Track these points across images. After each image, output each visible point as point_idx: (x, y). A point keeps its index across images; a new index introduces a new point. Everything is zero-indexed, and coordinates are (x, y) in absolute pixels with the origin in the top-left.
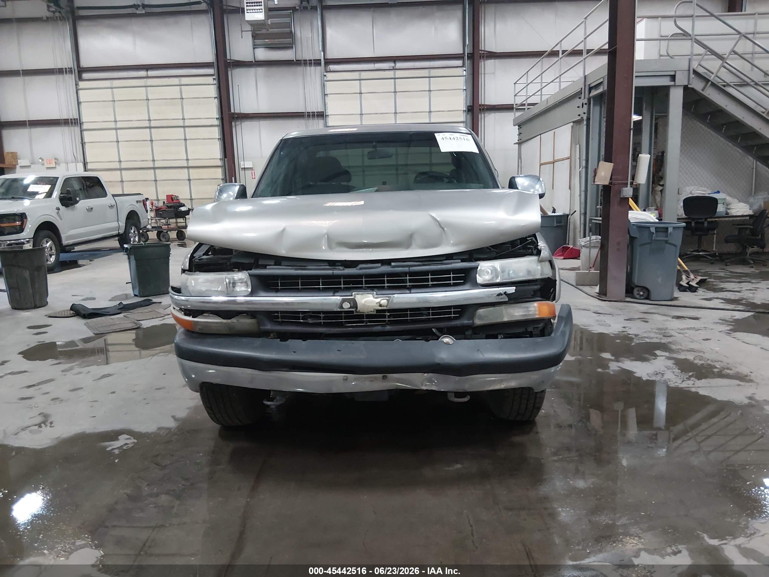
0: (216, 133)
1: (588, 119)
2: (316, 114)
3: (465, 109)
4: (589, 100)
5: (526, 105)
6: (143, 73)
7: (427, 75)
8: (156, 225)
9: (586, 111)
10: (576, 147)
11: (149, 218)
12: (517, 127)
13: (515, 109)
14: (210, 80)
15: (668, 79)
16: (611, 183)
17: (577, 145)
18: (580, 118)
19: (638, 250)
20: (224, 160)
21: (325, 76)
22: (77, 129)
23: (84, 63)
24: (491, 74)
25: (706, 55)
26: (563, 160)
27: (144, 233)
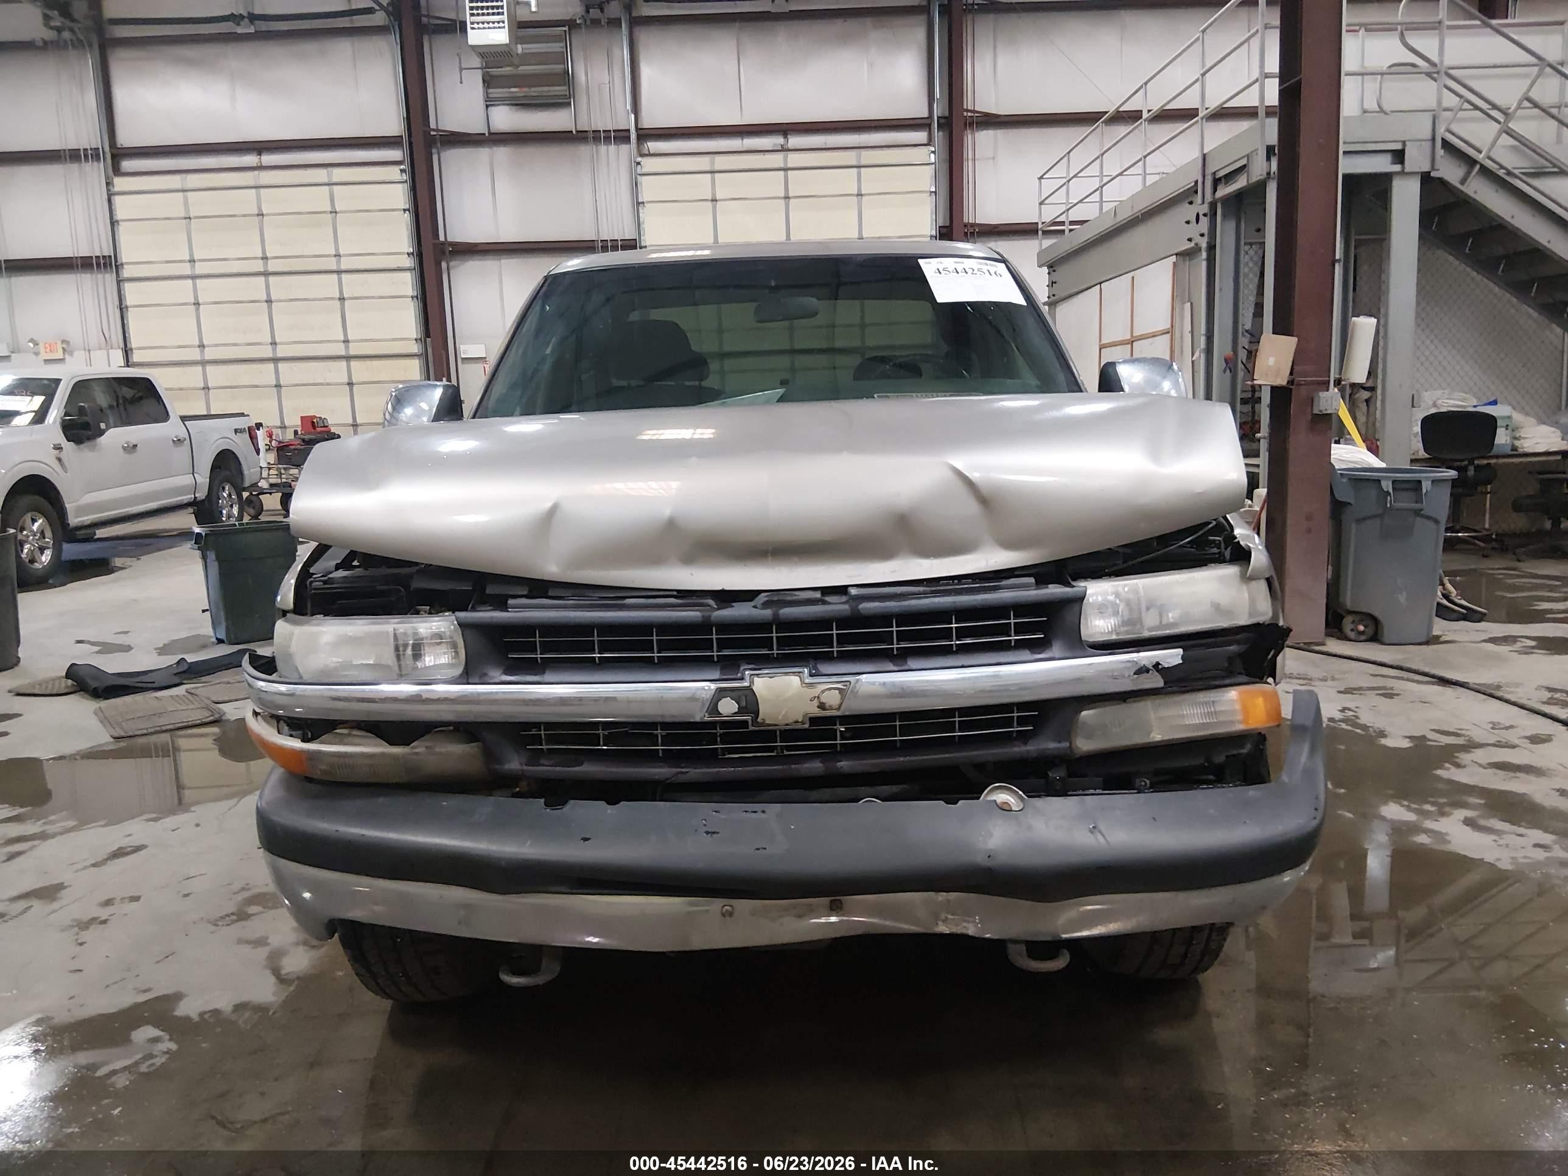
0: (407, 284)
1: (1211, 248)
2: (620, 243)
3: (934, 233)
4: (1213, 206)
5: (1067, 223)
6: (250, 159)
7: (854, 163)
8: (279, 481)
9: (1206, 231)
10: (1182, 309)
11: (263, 464)
12: (1045, 270)
13: (1040, 233)
14: (394, 173)
15: (1388, 158)
16: (1291, 382)
17: (1184, 303)
18: (1192, 245)
19: (1353, 531)
20: (425, 341)
21: (639, 163)
22: (110, 278)
23: (125, 139)
24: (989, 159)
25: (1461, 110)
26: (1154, 335)
27: (253, 498)
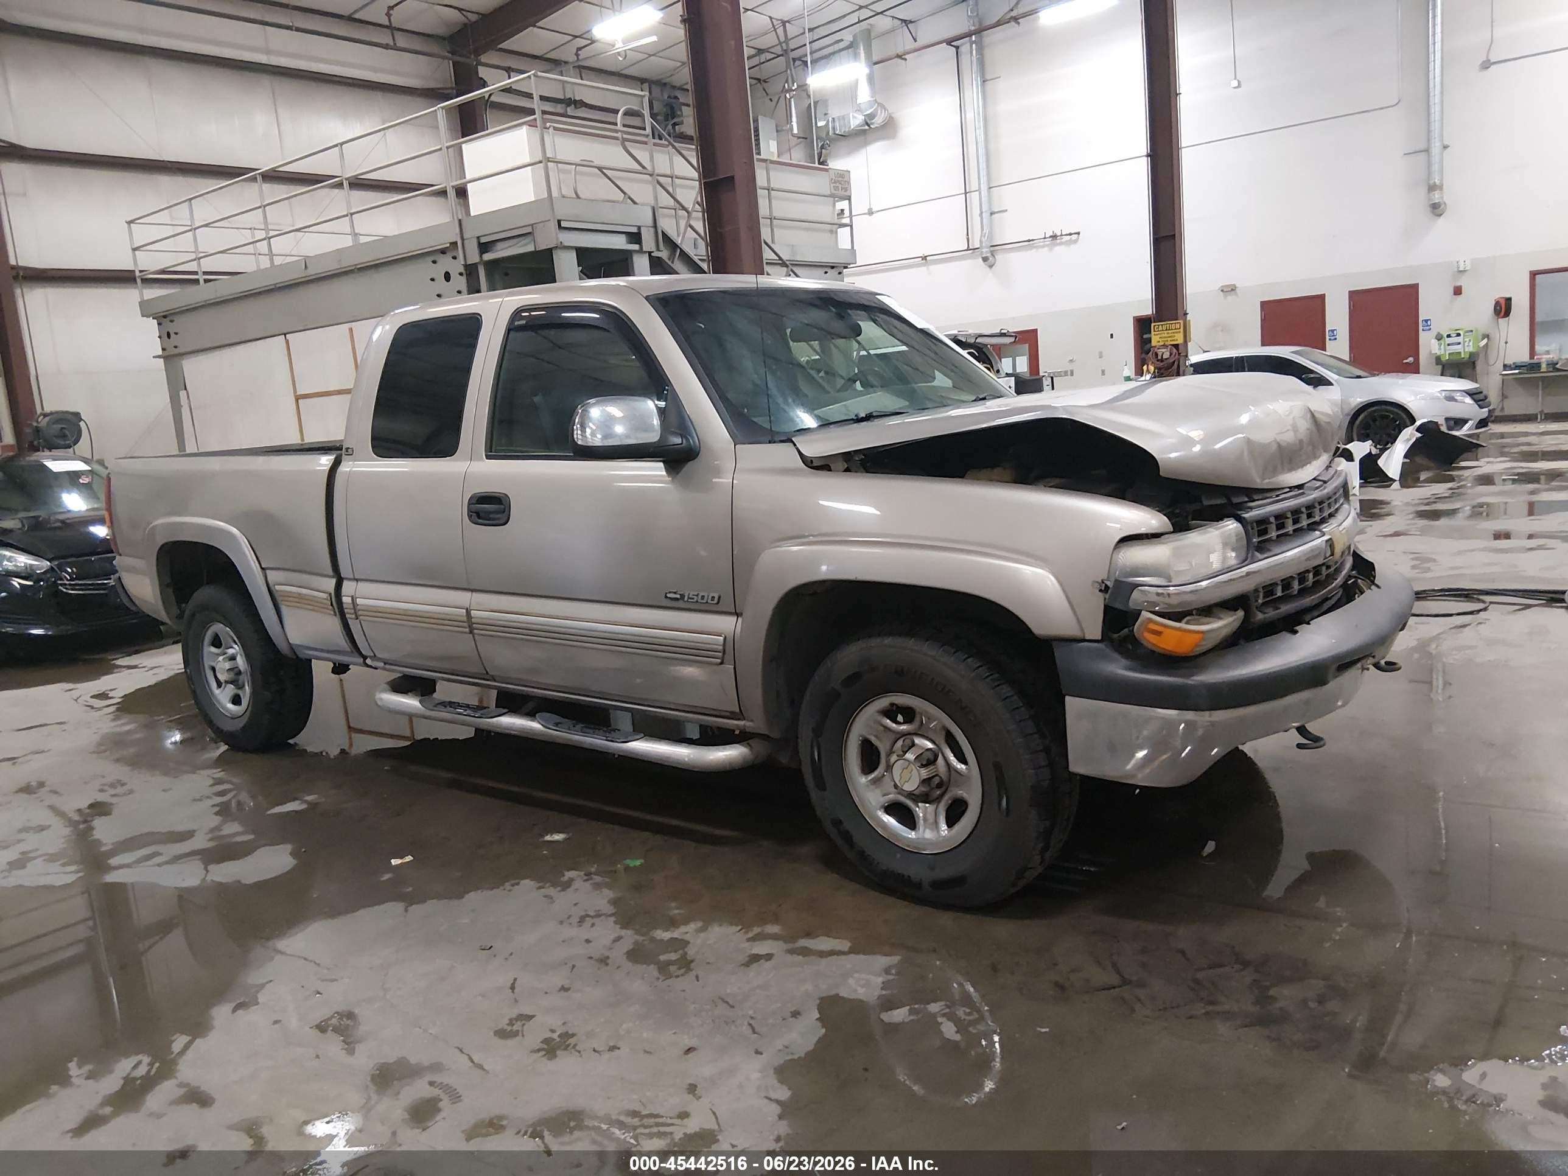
4: (474, 267)
12: (153, 320)
13: (139, 281)
15: (625, 238)
